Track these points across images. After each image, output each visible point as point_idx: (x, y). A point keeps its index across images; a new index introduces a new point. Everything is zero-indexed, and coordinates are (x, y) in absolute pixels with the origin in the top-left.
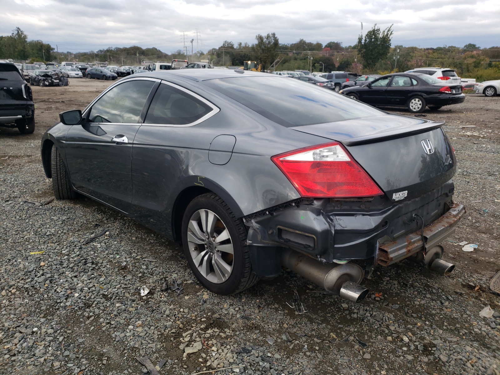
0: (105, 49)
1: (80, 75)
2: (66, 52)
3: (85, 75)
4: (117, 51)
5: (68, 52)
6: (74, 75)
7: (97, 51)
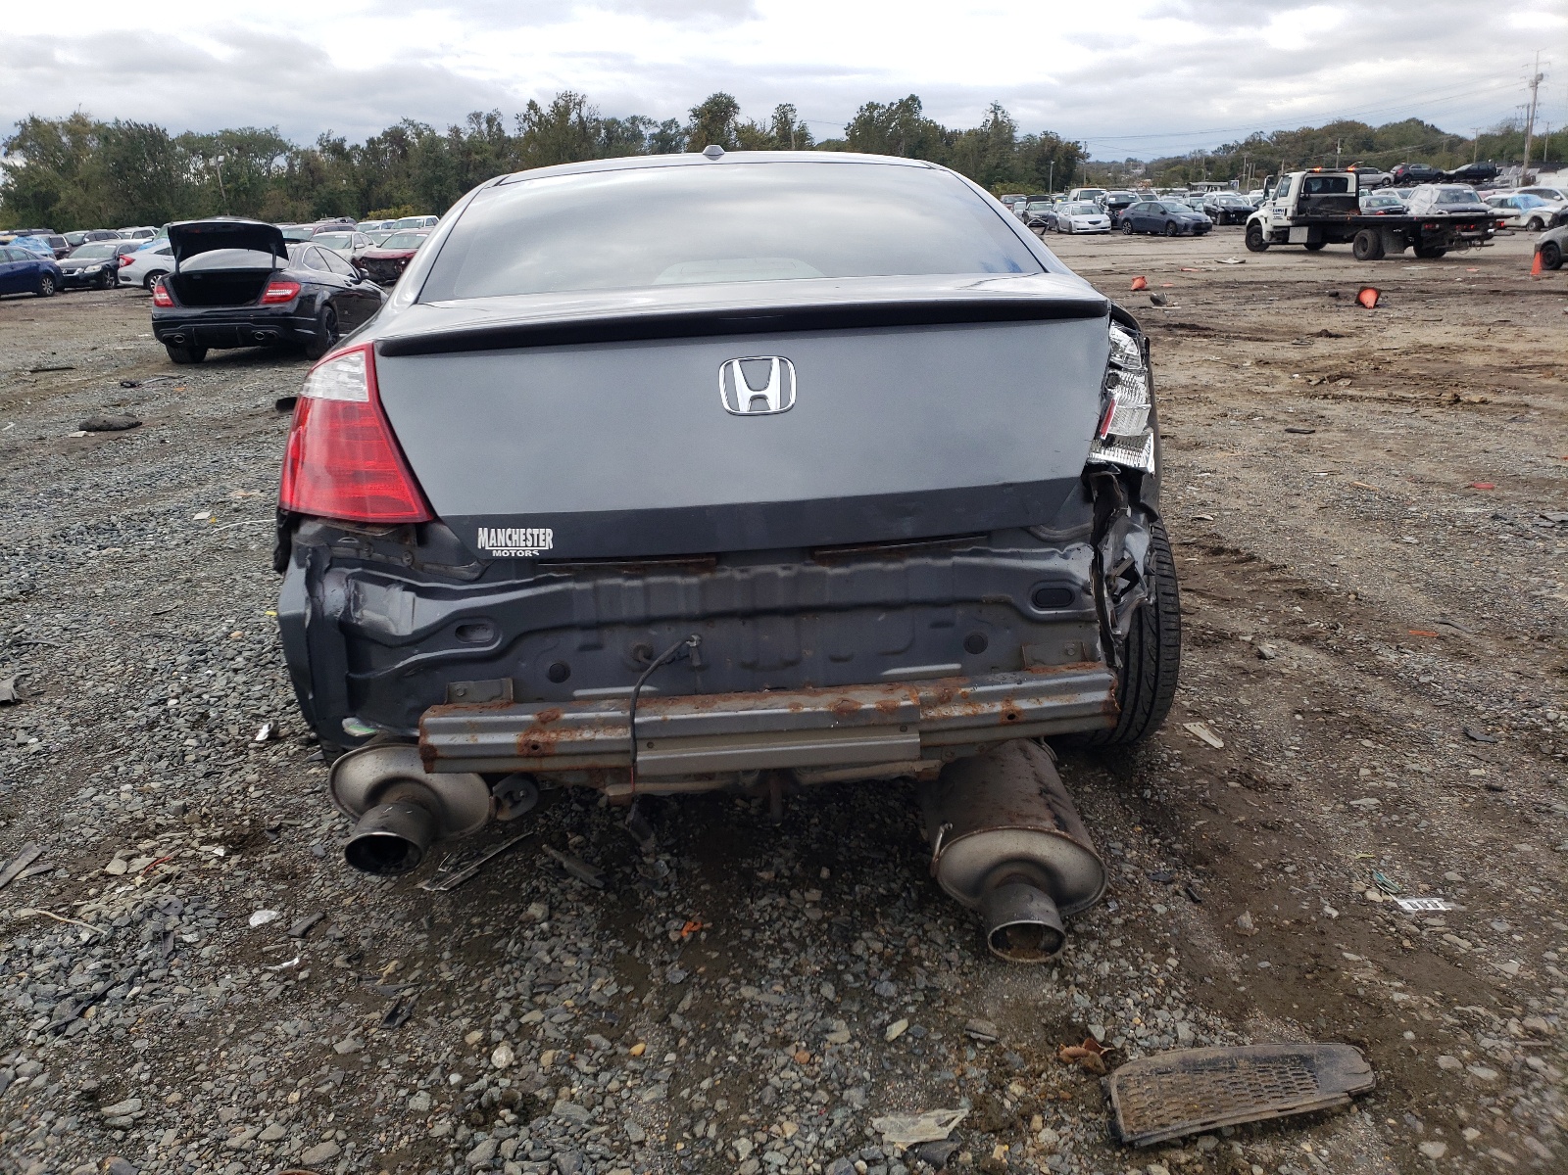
0: (1242, 142)
1: (1102, 224)
2: (1124, 161)
3: (1116, 225)
4: (1278, 143)
5: (1129, 160)
6: (1088, 225)
7: (1215, 148)
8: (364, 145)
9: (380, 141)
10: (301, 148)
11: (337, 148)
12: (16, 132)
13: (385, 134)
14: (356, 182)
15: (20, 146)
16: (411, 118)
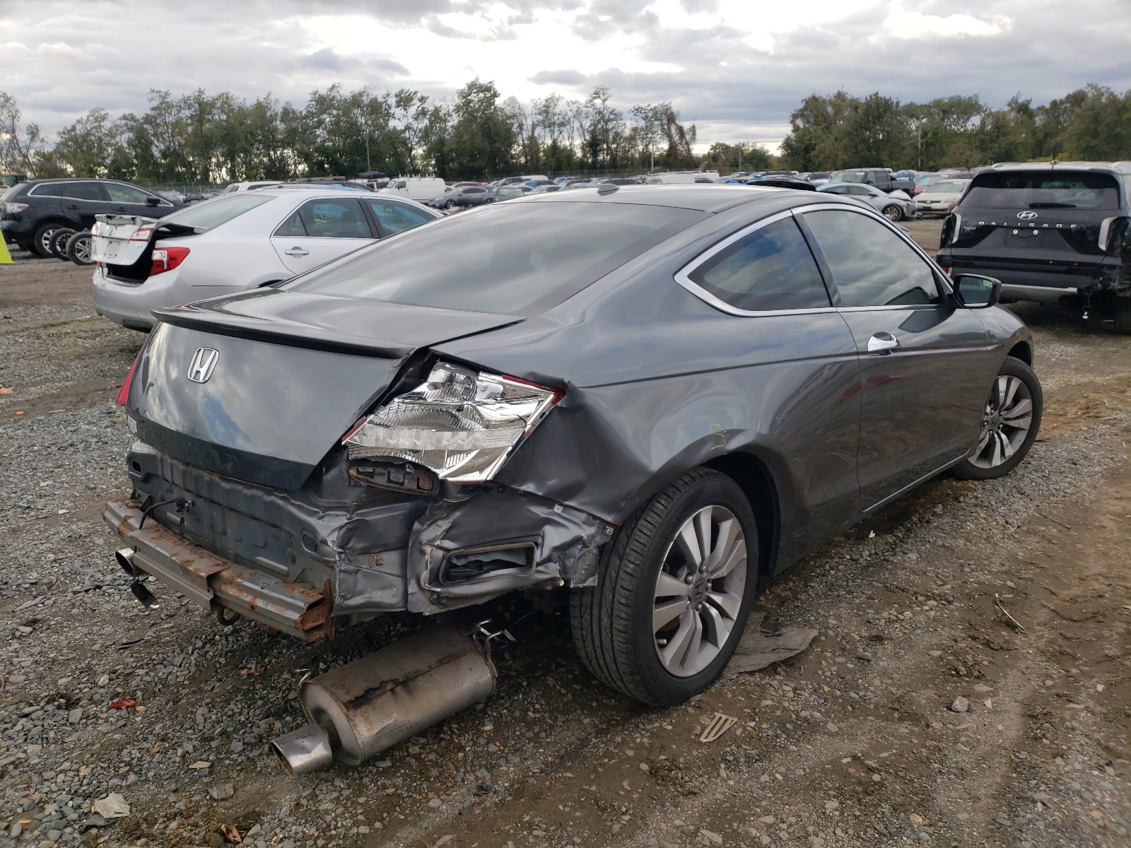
8: (1048, 106)
9: (1062, 102)
10: (993, 110)
11: (1023, 109)
12: (801, 106)
13: (1068, 97)
14: (1034, 133)
15: (802, 116)
16: (1095, 83)
